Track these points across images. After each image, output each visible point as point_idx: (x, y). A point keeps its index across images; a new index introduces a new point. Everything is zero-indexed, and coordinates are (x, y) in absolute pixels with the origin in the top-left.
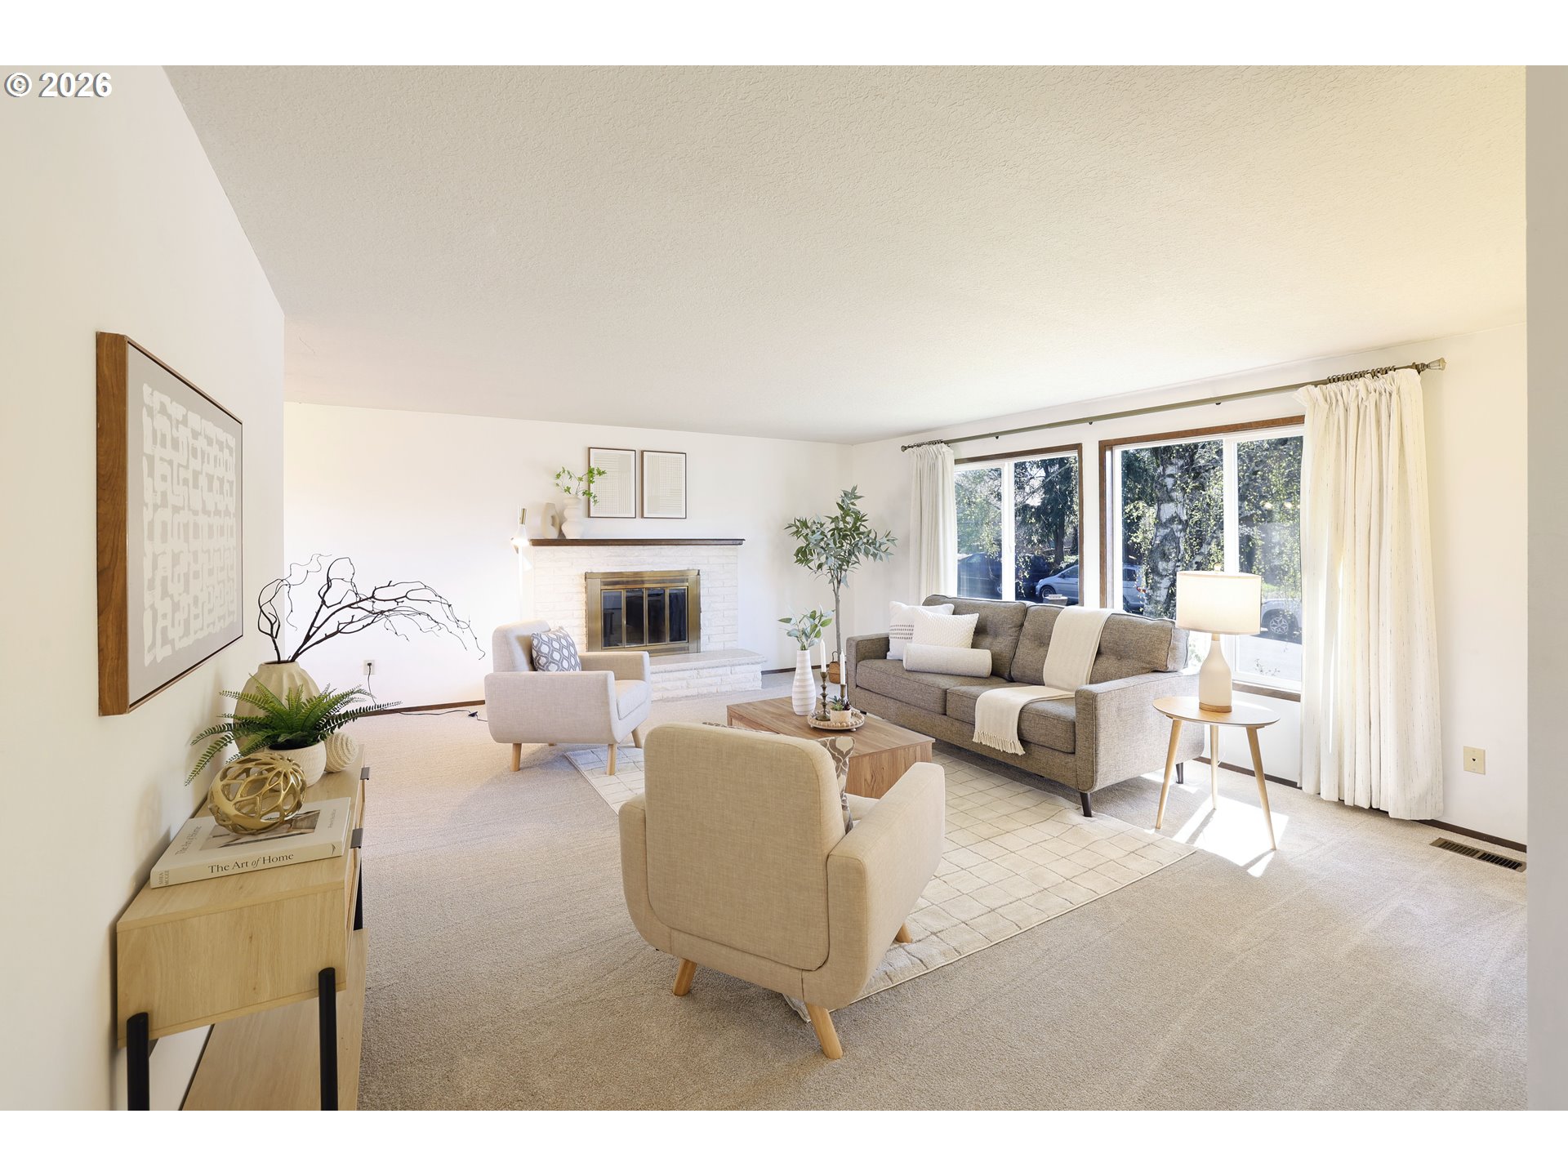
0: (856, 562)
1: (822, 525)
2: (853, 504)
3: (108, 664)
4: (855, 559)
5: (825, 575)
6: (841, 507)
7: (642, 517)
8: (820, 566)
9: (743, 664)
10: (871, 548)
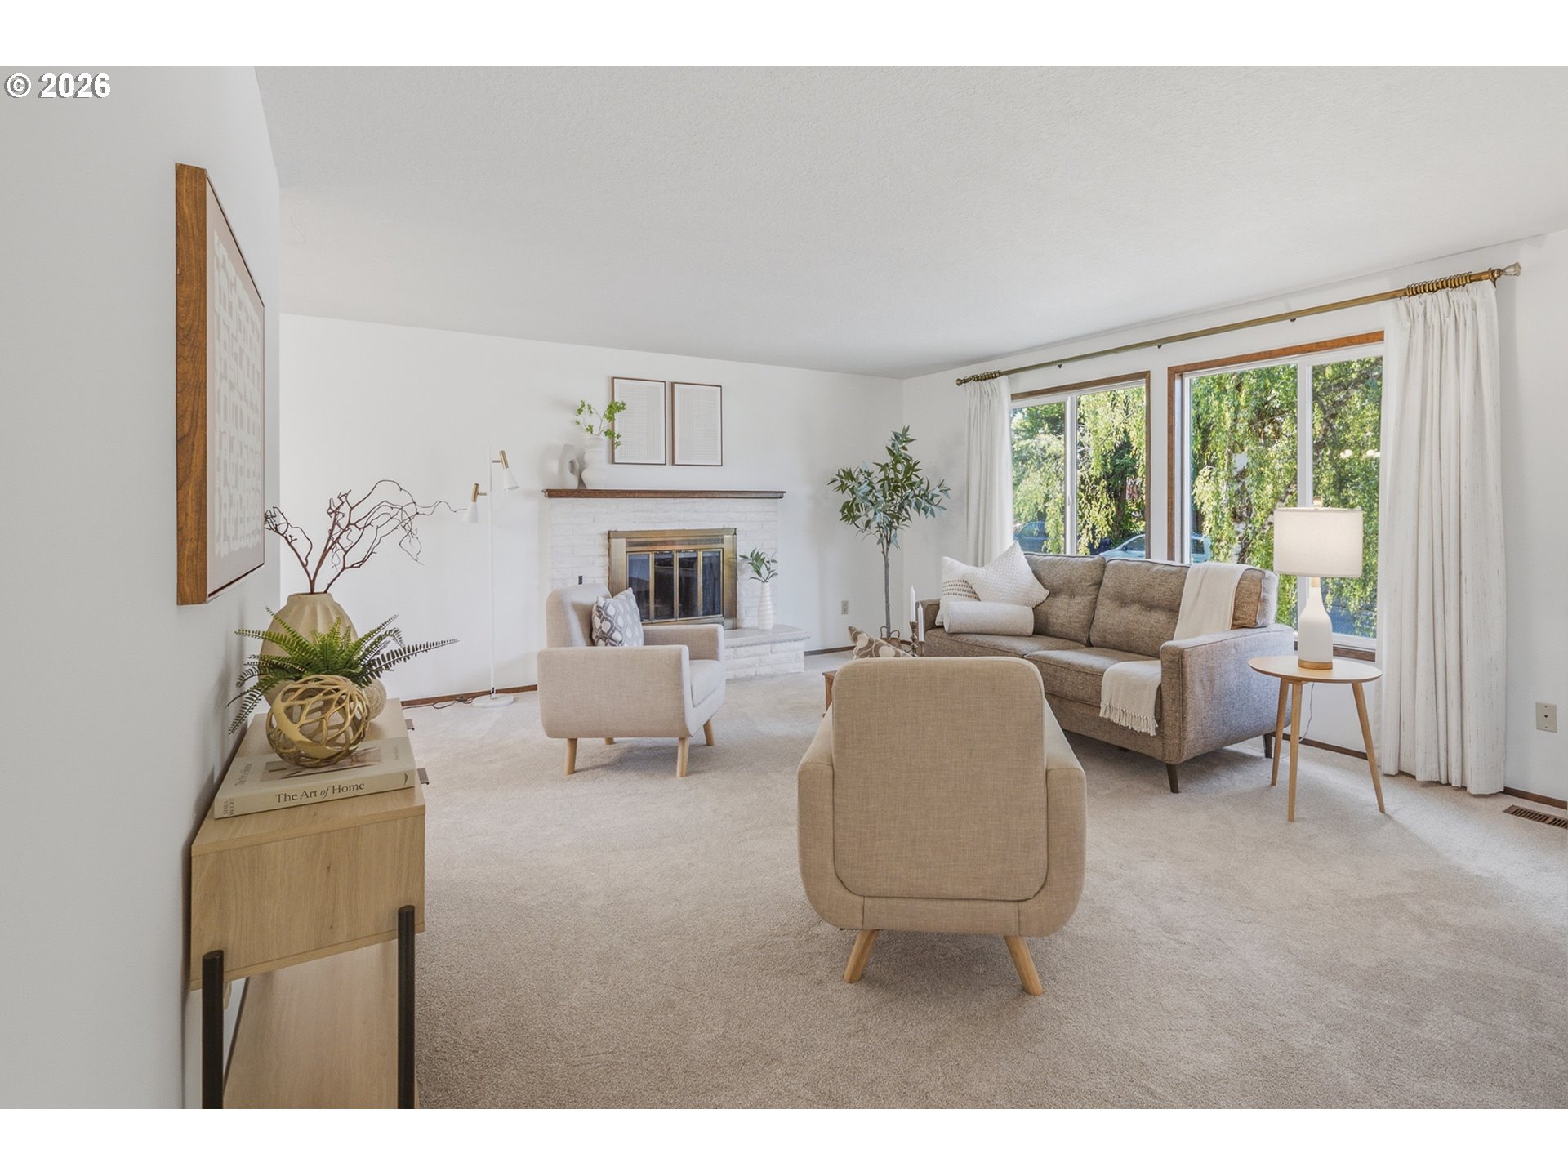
0: (907, 518)
1: (870, 474)
2: (904, 448)
3: (188, 545)
4: (907, 516)
5: (873, 536)
6: (891, 452)
7: (673, 463)
8: (868, 524)
9: (784, 641)
10: (923, 501)
